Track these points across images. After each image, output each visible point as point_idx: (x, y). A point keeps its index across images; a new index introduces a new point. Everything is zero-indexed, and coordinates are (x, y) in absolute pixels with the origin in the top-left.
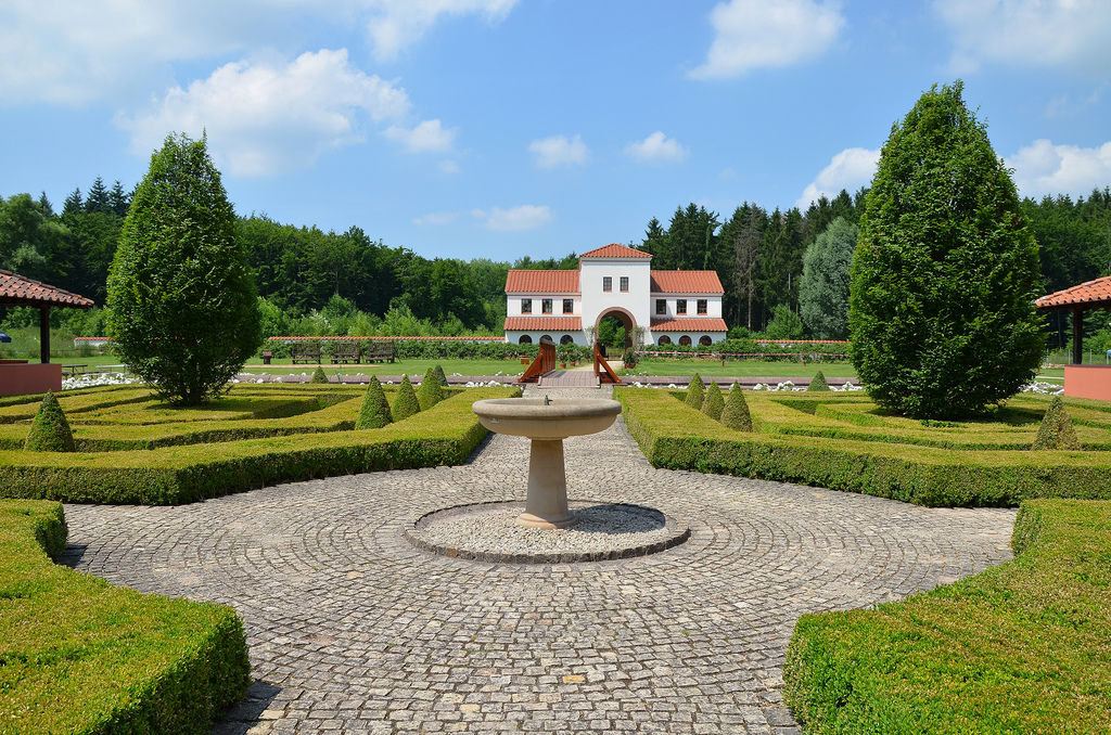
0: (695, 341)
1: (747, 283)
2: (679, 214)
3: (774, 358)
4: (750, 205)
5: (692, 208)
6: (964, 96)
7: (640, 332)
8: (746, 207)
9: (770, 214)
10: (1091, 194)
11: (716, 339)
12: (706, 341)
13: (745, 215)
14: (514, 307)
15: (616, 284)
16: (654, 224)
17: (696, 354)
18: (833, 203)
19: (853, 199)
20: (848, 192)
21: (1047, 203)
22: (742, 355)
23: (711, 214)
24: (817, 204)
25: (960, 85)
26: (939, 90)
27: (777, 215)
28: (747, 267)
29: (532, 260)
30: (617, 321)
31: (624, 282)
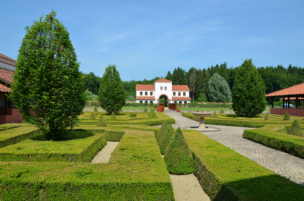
0: (183, 103)
1: (193, 87)
2: (175, 70)
3: (202, 107)
4: (193, 68)
5: (179, 68)
6: (252, 61)
7: (170, 100)
8: (192, 68)
9: (198, 70)
10: (277, 66)
11: (188, 102)
12: (185, 102)
13: (192, 70)
14: (138, 94)
15: (164, 88)
16: (169, 72)
17: (183, 106)
18: (214, 68)
19: (219, 66)
20: (218, 65)
21: (267, 68)
22: (194, 106)
23: (184, 70)
24: (210, 68)
25: (251, 59)
26: (248, 60)
27: (200, 70)
28: (193, 84)
29: (135, 81)
30: (164, 97)
31: (166, 88)
